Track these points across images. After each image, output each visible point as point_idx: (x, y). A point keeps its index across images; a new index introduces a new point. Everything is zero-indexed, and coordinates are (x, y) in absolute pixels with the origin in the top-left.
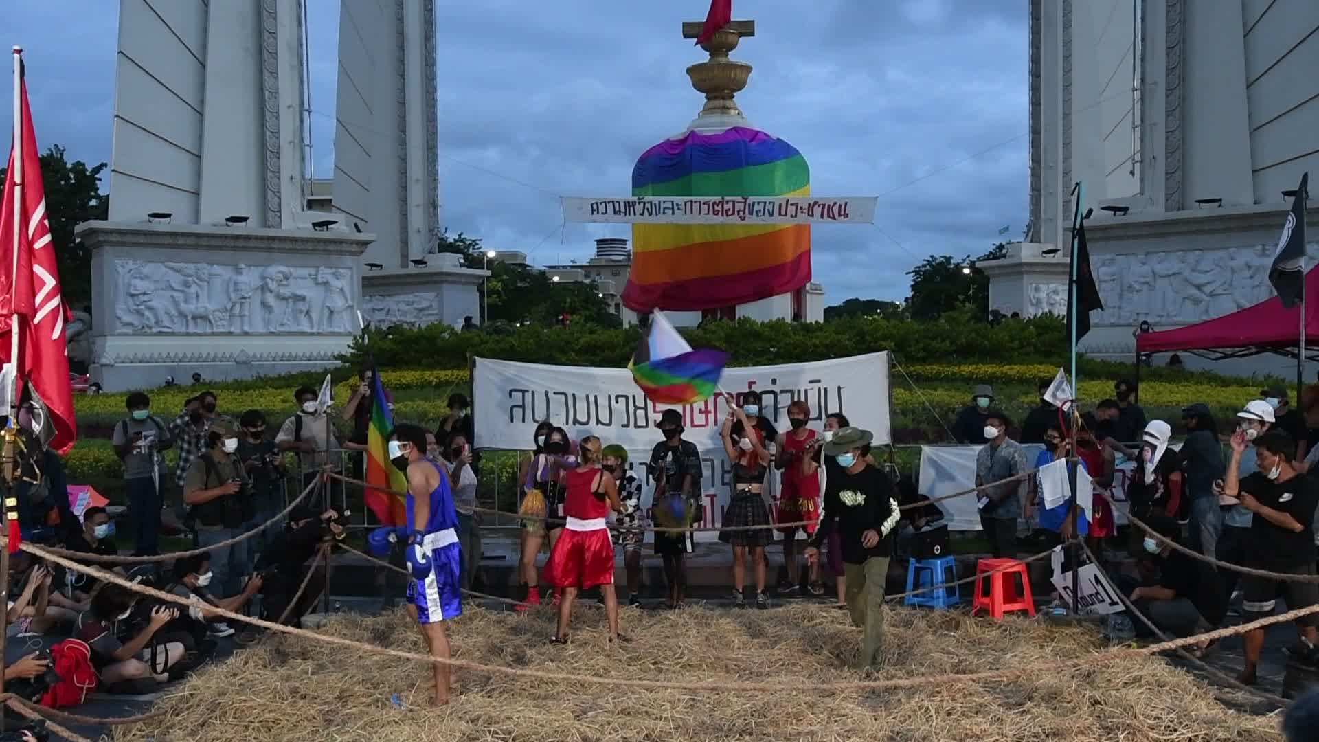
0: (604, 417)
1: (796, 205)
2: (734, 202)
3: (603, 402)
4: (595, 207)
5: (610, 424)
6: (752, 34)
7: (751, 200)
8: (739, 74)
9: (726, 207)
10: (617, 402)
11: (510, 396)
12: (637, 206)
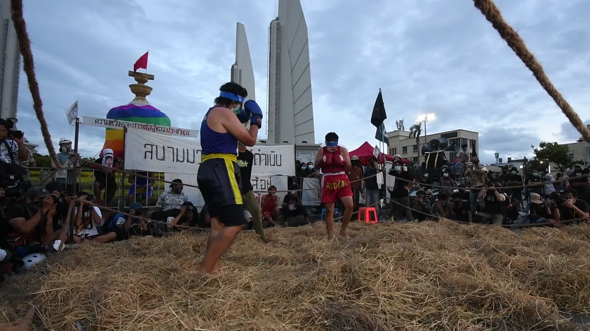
0: (191, 159)
1: (173, 130)
2: (151, 126)
3: (190, 153)
4: (97, 121)
5: (193, 162)
6: (153, 79)
7: (157, 126)
8: (149, 90)
9: (148, 127)
10: (197, 153)
11: (145, 147)
12: (114, 123)
